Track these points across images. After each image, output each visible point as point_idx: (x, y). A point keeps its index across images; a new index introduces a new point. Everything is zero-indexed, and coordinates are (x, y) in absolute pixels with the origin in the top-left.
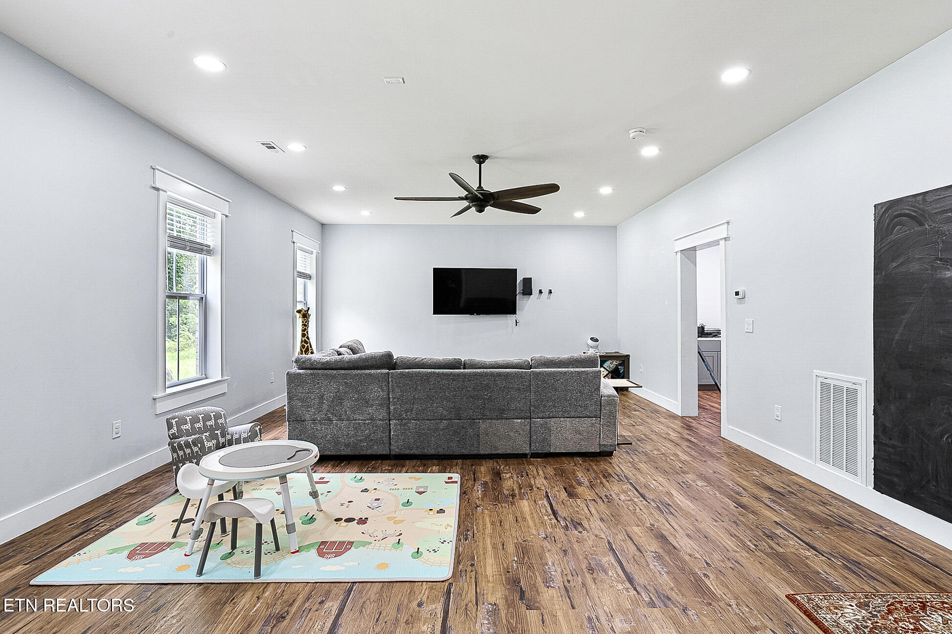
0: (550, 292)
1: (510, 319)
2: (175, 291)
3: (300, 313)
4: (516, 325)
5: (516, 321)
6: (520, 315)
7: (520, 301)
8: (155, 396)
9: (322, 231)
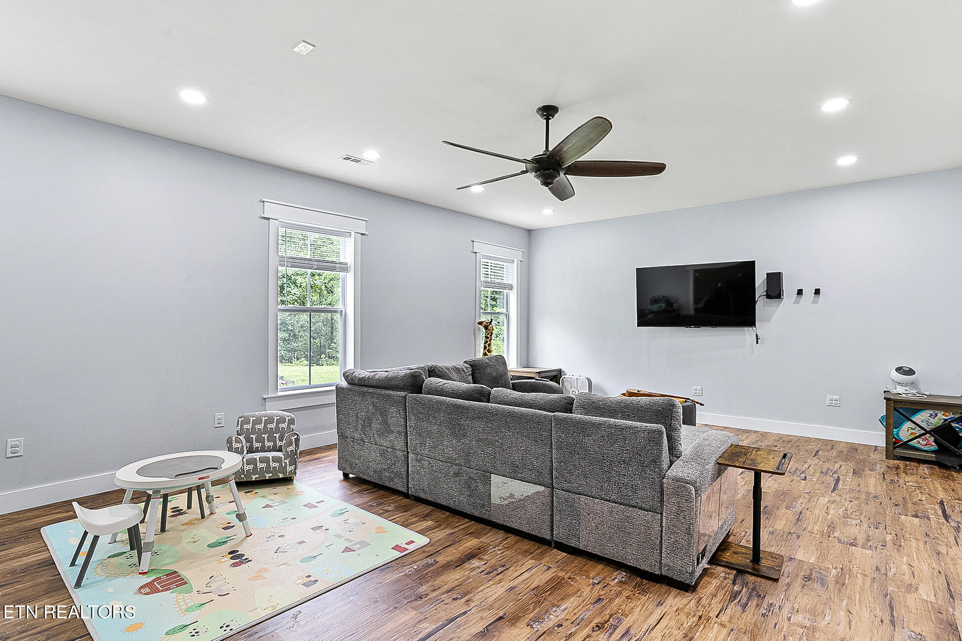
0: (817, 292)
1: (746, 335)
2: (308, 306)
3: (481, 325)
4: (757, 343)
5: (757, 337)
6: (761, 327)
7: (762, 306)
8: (265, 396)
9: (529, 237)
